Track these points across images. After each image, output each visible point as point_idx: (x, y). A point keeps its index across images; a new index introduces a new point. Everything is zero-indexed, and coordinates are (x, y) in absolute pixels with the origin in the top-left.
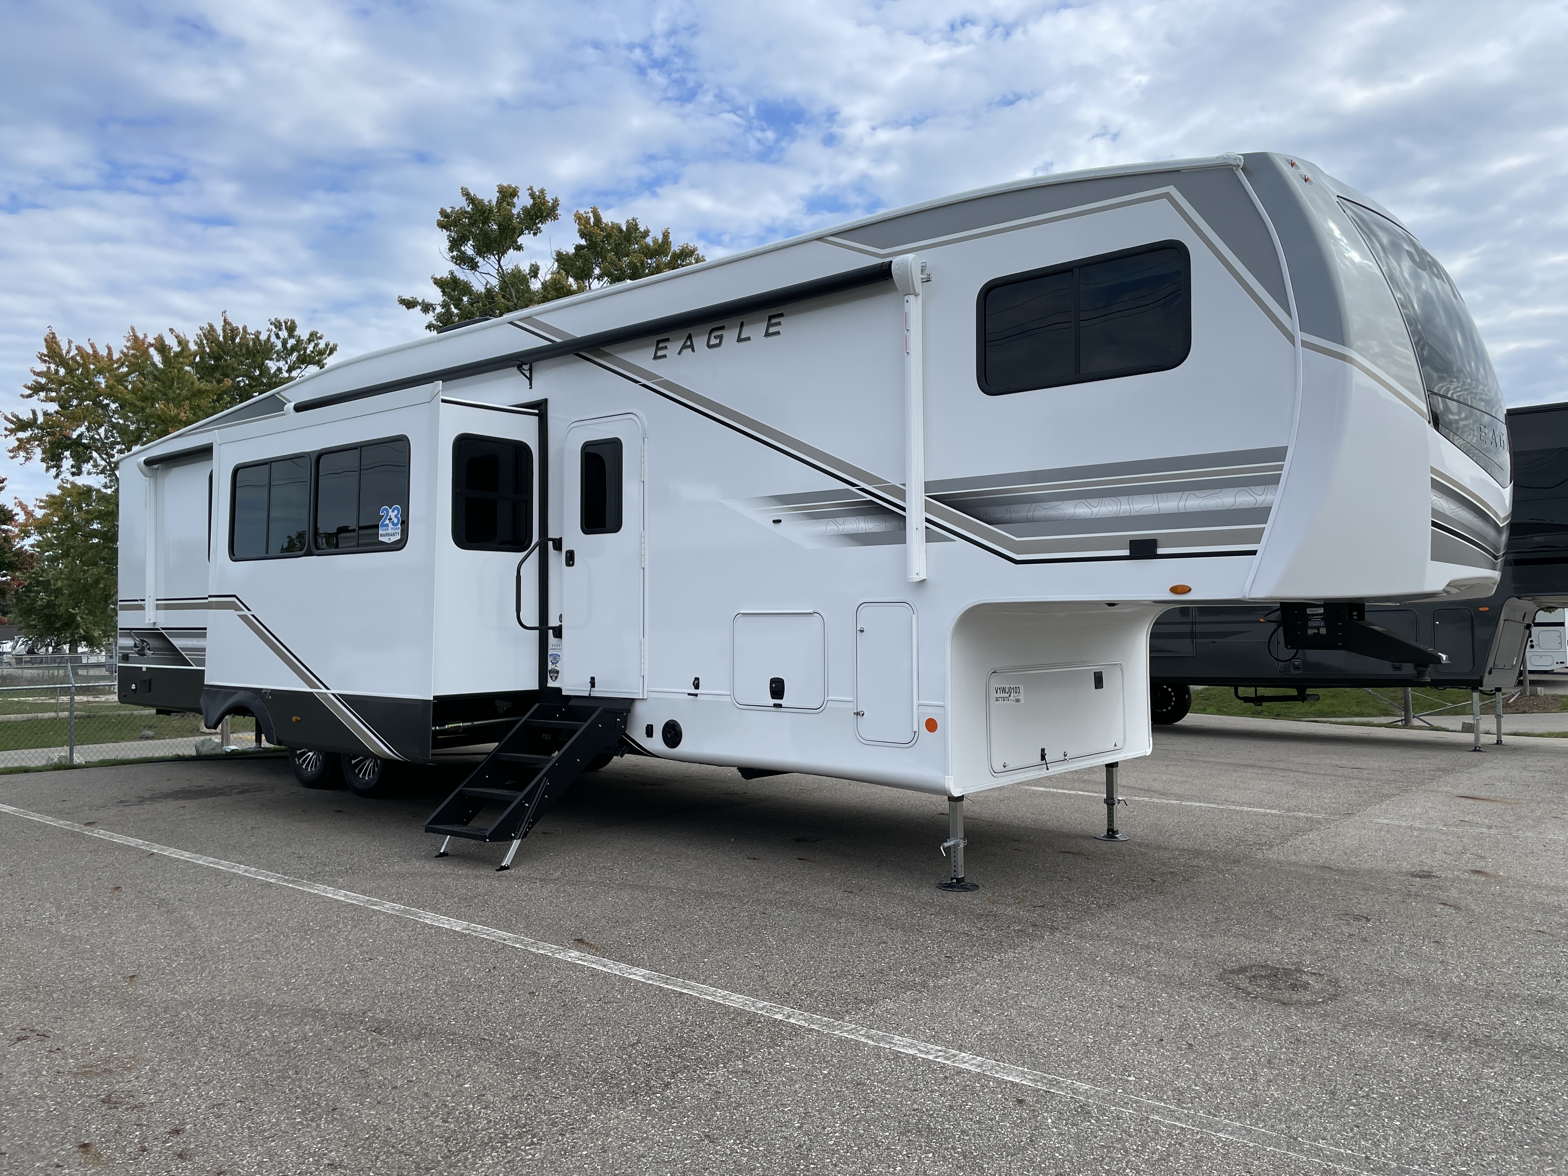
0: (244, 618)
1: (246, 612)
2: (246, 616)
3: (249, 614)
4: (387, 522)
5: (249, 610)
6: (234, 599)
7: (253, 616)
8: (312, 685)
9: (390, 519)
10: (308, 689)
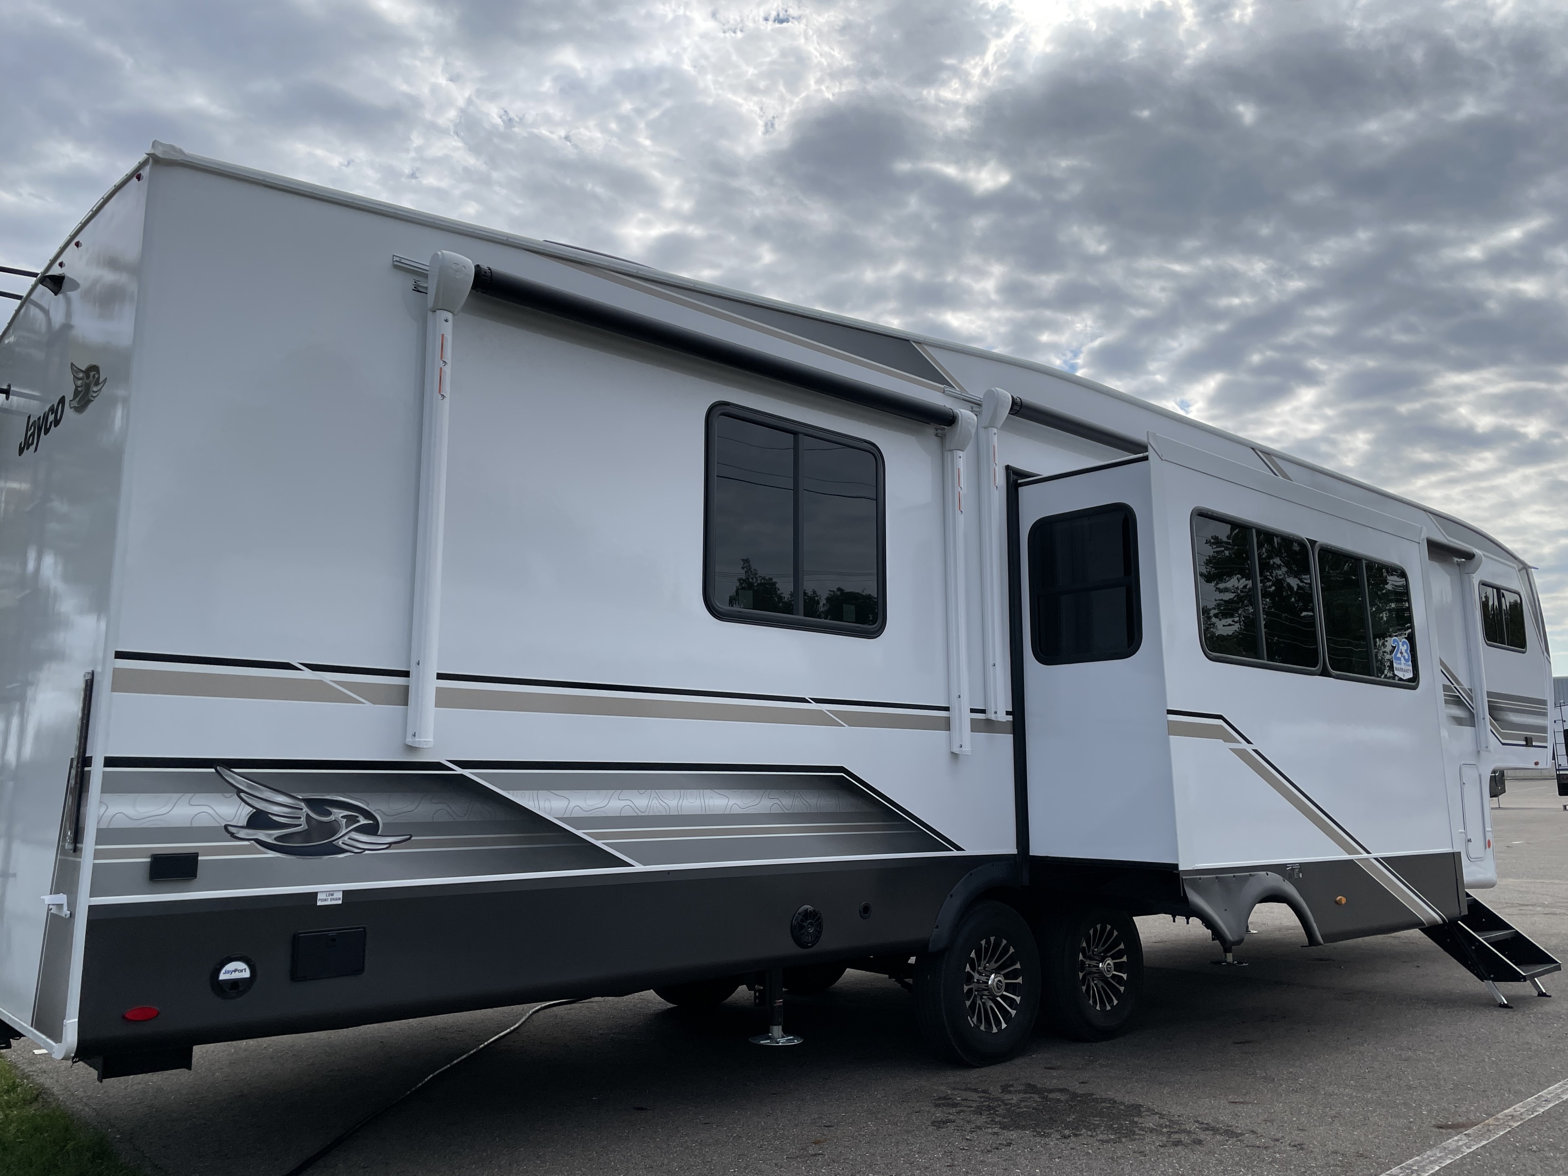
0: (1241, 753)
1: (1244, 745)
2: (1245, 750)
3: (1249, 748)
4: (1399, 655)
5: (1249, 742)
6: (1220, 722)
7: (1256, 751)
8: (1350, 850)
9: (1401, 653)
10: (1346, 857)
